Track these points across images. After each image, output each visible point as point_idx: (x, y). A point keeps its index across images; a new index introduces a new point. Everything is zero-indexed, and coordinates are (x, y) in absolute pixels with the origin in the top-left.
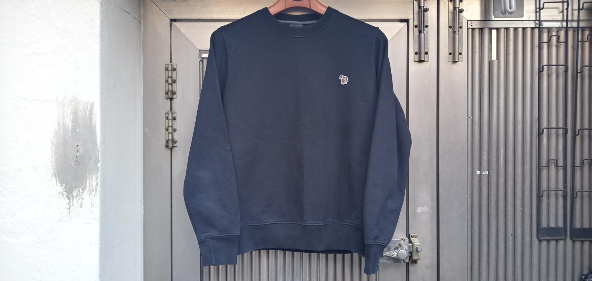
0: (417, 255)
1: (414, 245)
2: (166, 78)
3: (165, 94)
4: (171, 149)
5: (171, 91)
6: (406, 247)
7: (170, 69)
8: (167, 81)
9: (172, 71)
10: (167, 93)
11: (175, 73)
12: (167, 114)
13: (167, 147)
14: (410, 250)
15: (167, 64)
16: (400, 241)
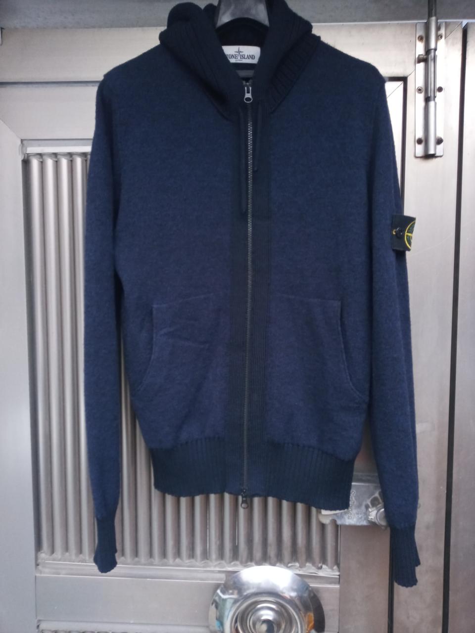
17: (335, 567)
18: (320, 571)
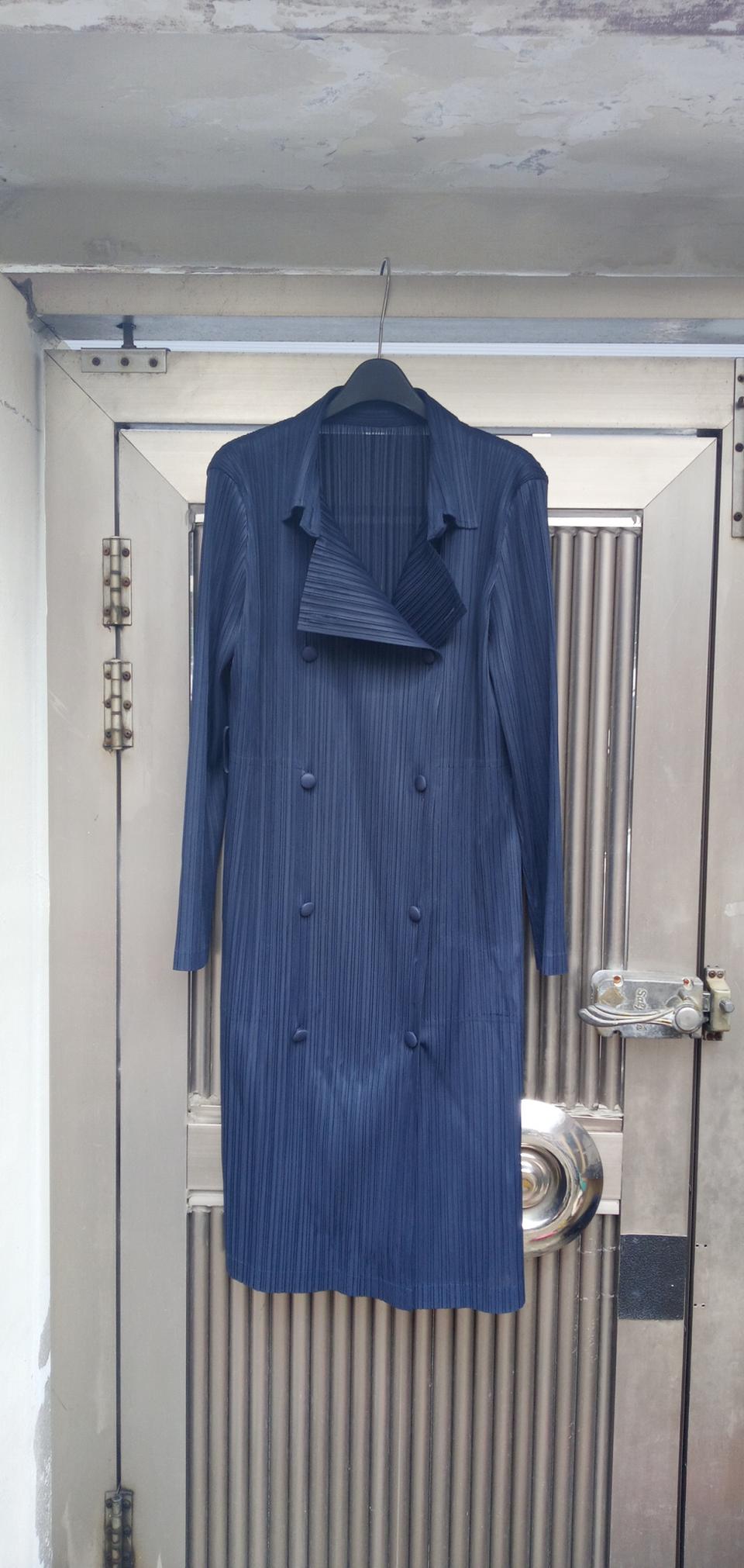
0: (723, 1019)
1: (716, 996)
2: (105, 574)
3: (102, 614)
4: (118, 753)
5: (118, 607)
6: (697, 1001)
7: (115, 551)
8: (107, 581)
9: (119, 556)
10: (107, 612)
11: (126, 561)
12: (109, 665)
13: (108, 746)
14: (706, 1007)
15: (108, 537)
16: (681, 985)
17: (617, 1107)
18: (595, 1112)
